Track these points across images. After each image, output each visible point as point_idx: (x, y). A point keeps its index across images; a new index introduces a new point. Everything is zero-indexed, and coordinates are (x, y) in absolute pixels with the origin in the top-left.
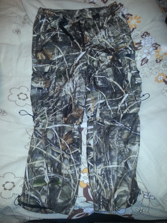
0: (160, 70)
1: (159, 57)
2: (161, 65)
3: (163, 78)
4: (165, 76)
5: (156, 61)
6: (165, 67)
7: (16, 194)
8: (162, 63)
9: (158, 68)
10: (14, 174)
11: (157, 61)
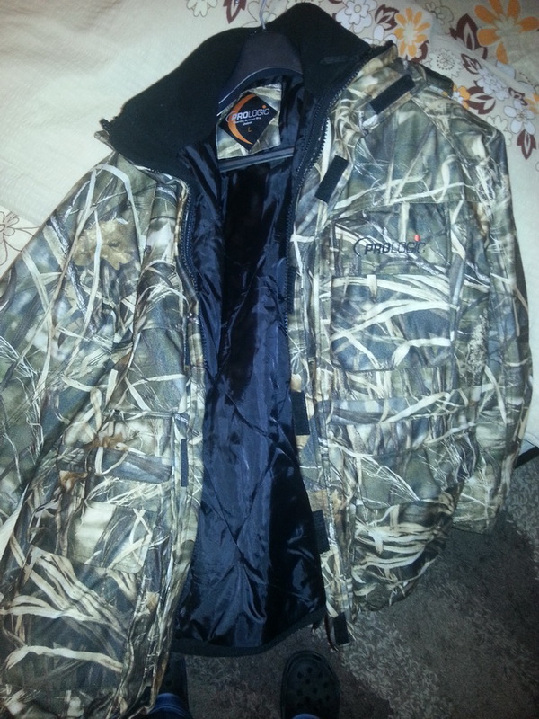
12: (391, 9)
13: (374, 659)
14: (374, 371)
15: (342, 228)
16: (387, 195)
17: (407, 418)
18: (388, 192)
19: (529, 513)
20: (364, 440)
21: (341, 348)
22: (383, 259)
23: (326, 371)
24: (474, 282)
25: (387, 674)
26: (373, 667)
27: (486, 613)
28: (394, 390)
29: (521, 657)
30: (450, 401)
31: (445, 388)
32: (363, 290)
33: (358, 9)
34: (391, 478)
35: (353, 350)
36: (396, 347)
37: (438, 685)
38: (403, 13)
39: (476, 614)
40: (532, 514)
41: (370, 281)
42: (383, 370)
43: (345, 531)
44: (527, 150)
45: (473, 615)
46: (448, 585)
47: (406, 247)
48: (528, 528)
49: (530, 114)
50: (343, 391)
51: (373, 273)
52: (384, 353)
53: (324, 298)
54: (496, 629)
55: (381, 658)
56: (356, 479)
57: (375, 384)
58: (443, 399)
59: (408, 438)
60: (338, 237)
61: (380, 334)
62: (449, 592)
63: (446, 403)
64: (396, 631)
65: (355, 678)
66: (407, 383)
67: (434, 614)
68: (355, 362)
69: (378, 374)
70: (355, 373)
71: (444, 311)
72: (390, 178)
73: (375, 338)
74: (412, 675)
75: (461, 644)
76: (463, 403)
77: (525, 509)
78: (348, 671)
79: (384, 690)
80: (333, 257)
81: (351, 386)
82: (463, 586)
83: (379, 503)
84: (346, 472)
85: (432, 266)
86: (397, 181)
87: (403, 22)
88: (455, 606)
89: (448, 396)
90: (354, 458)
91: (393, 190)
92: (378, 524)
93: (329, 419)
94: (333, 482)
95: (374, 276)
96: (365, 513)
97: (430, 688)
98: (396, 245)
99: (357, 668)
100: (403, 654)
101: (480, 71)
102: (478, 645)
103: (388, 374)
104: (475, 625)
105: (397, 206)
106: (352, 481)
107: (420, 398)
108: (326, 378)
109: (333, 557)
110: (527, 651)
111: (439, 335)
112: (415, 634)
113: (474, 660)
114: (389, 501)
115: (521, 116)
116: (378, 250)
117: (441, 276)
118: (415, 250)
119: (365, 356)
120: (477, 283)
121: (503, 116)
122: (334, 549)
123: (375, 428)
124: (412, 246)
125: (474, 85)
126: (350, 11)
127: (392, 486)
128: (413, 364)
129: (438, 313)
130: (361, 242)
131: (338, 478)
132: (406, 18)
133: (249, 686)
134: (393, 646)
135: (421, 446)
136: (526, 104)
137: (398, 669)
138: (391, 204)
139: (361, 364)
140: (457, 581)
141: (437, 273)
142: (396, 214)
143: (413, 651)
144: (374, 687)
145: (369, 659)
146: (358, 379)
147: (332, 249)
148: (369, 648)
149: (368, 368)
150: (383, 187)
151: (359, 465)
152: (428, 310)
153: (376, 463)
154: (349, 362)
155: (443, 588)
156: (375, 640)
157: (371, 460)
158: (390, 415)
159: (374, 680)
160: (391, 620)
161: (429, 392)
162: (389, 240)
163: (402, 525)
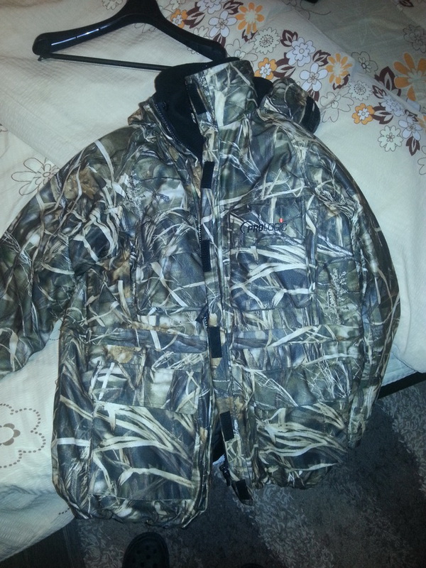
0: (258, 54)
1: (246, 27)
2: (257, 43)
3: (270, 70)
4: (273, 63)
5: (243, 37)
6: (267, 45)
7: (27, 451)
8: (258, 38)
9: (253, 52)
10: (8, 406)
11: (245, 38)
12: (324, 53)
13: (284, 535)
14: (260, 310)
15: (234, 216)
16: (263, 193)
17: (286, 343)
18: (263, 191)
19: (418, 438)
20: (256, 359)
21: (237, 295)
22: (259, 236)
23: (229, 313)
24: (325, 249)
25: (293, 547)
26: (282, 540)
27: (376, 511)
28: (275, 323)
29: (403, 551)
30: (318, 333)
31: (313, 323)
32: (250, 257)
33: (302, 51)
34: (276, 387)
35: (246, 297)
36: (275, 294)
37: (333, 563)
38: (334, 56)
39: (369, 511)
40: (421, 438)
41: (252, 250)
42: (267, 309)
43: (245, 425)
44: (413, 149)
45: (366, 511)
46: (348, 485)
47: (274, 227)
48: (415, 449)
49: (418, 127)
50: (240, 325)
51: (254, 245)
52: (267, 297)
53: (226, 262)
54: (384, 525)
55: (289, 535)
56: (251, 388)
57: (262, 319)
58: (312, 330)
59: (288, 359)
60: (231, 221)
61: (264, 285)
62: (349, 490)
63: (314, 334)
64: (303, 516)
65: (267, 547)
66: (284, 318)
67: (334, 506)
68: (247, 304)
69: (263, 312)
70: (248, 312)
71: (302, 269)
72: (265, 181)
73: (260, 288)
74: (313, 552)
75: (355, 533)
76: (330, 336)
77: (415, 434)
78: (262, 541)
79: (289, 561)
80: (229, 235)
81: (246, 322)
82: (360, 487)
83: (267, 405)
84: (244, 383)
85: (292, 239)
86: (269, 184)
87: (333, 61)
88: (352, 502)
89: (316, 329)
90: (249, 373)
91: (266, 189)
92: (270, 421)
93: (231, 346)
94: (236, 391)
95: (254, 247)
96: (260, 413)
97: (327, 564)
98: (267, 226)
99: (270, 539)
100: (307, 534)
101: (385, 97)
102: (368, 536)
103: (270, 312)
104: (367, 519)
105: (269, 200)
106: (249, 389)
107: (295, 330)
108: (229, 317)
109: (236, 442)
110: (408, 546)
111: (301, 286)
112: (318, 520)
113: (365, 548)
114: (275, 405)
115: (411, 128)
116: (257, 230)
117: (299, 245)
118: (280, 229)
119: (254, 300)
120: (328, 250)
121: (397, 126)
122: (237, 437)
123: (263, 351)
124: (278, 226)
125: (378, 105)
126: (296, 52)
127: (277, 394)
128: (287, 305)
129: (299, 271)
130: (245, 224)
131: (239, 388)
132: (336, 59)
133: (184, 542)
134: (300, 526)
135: (300, 366)
136: (417, 121)
137: (302, 545)
138: (265, 199)
139: (251, 306)
140: (355, 483)
141: (296, 243)
142: (267, 205)
143: (316, 533)
144: (282, 557)
145: (280, 534)
146: (250, 316)
147: (228, 229)
148: (280, 525)
149: (256, 308)
150: (261, 188)
151: (253, 378)
152: (292, 270)
153: (265, 376)
154: (243, 304)
155: (343, 486)
156: (286, 520)
157: (262, 374)
158: (273, 341)
159: (282, 551)
160: (300, 506)
161: (301, 326)
162: (262, 223)
163: (288, 423)
